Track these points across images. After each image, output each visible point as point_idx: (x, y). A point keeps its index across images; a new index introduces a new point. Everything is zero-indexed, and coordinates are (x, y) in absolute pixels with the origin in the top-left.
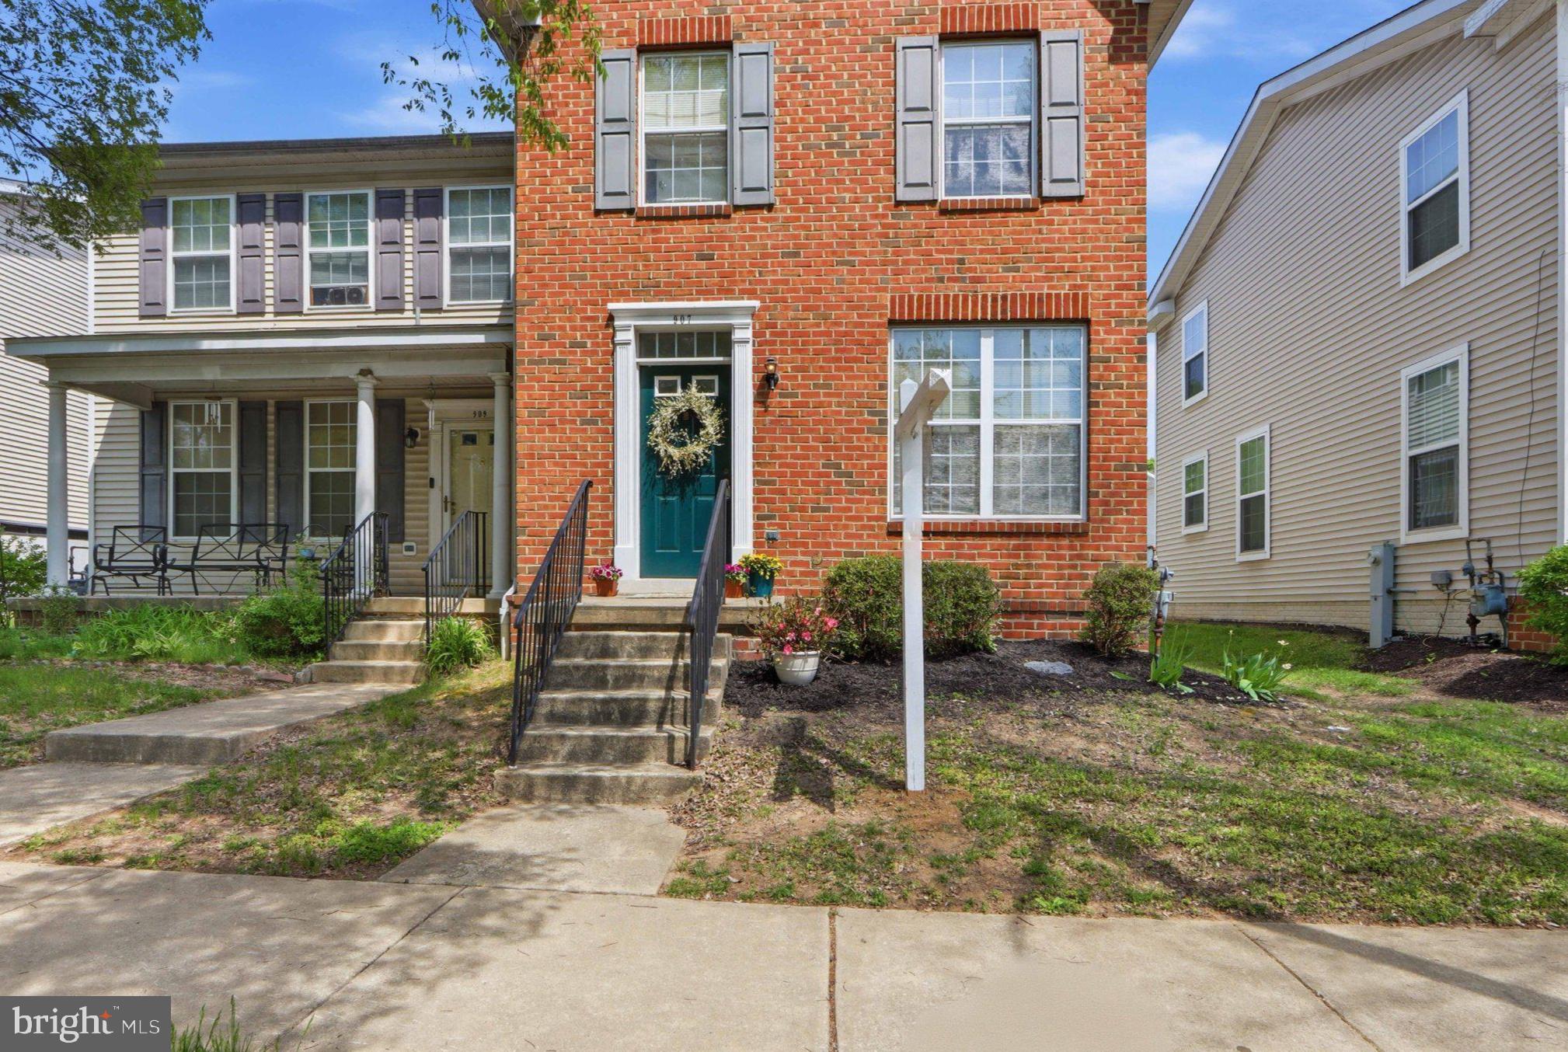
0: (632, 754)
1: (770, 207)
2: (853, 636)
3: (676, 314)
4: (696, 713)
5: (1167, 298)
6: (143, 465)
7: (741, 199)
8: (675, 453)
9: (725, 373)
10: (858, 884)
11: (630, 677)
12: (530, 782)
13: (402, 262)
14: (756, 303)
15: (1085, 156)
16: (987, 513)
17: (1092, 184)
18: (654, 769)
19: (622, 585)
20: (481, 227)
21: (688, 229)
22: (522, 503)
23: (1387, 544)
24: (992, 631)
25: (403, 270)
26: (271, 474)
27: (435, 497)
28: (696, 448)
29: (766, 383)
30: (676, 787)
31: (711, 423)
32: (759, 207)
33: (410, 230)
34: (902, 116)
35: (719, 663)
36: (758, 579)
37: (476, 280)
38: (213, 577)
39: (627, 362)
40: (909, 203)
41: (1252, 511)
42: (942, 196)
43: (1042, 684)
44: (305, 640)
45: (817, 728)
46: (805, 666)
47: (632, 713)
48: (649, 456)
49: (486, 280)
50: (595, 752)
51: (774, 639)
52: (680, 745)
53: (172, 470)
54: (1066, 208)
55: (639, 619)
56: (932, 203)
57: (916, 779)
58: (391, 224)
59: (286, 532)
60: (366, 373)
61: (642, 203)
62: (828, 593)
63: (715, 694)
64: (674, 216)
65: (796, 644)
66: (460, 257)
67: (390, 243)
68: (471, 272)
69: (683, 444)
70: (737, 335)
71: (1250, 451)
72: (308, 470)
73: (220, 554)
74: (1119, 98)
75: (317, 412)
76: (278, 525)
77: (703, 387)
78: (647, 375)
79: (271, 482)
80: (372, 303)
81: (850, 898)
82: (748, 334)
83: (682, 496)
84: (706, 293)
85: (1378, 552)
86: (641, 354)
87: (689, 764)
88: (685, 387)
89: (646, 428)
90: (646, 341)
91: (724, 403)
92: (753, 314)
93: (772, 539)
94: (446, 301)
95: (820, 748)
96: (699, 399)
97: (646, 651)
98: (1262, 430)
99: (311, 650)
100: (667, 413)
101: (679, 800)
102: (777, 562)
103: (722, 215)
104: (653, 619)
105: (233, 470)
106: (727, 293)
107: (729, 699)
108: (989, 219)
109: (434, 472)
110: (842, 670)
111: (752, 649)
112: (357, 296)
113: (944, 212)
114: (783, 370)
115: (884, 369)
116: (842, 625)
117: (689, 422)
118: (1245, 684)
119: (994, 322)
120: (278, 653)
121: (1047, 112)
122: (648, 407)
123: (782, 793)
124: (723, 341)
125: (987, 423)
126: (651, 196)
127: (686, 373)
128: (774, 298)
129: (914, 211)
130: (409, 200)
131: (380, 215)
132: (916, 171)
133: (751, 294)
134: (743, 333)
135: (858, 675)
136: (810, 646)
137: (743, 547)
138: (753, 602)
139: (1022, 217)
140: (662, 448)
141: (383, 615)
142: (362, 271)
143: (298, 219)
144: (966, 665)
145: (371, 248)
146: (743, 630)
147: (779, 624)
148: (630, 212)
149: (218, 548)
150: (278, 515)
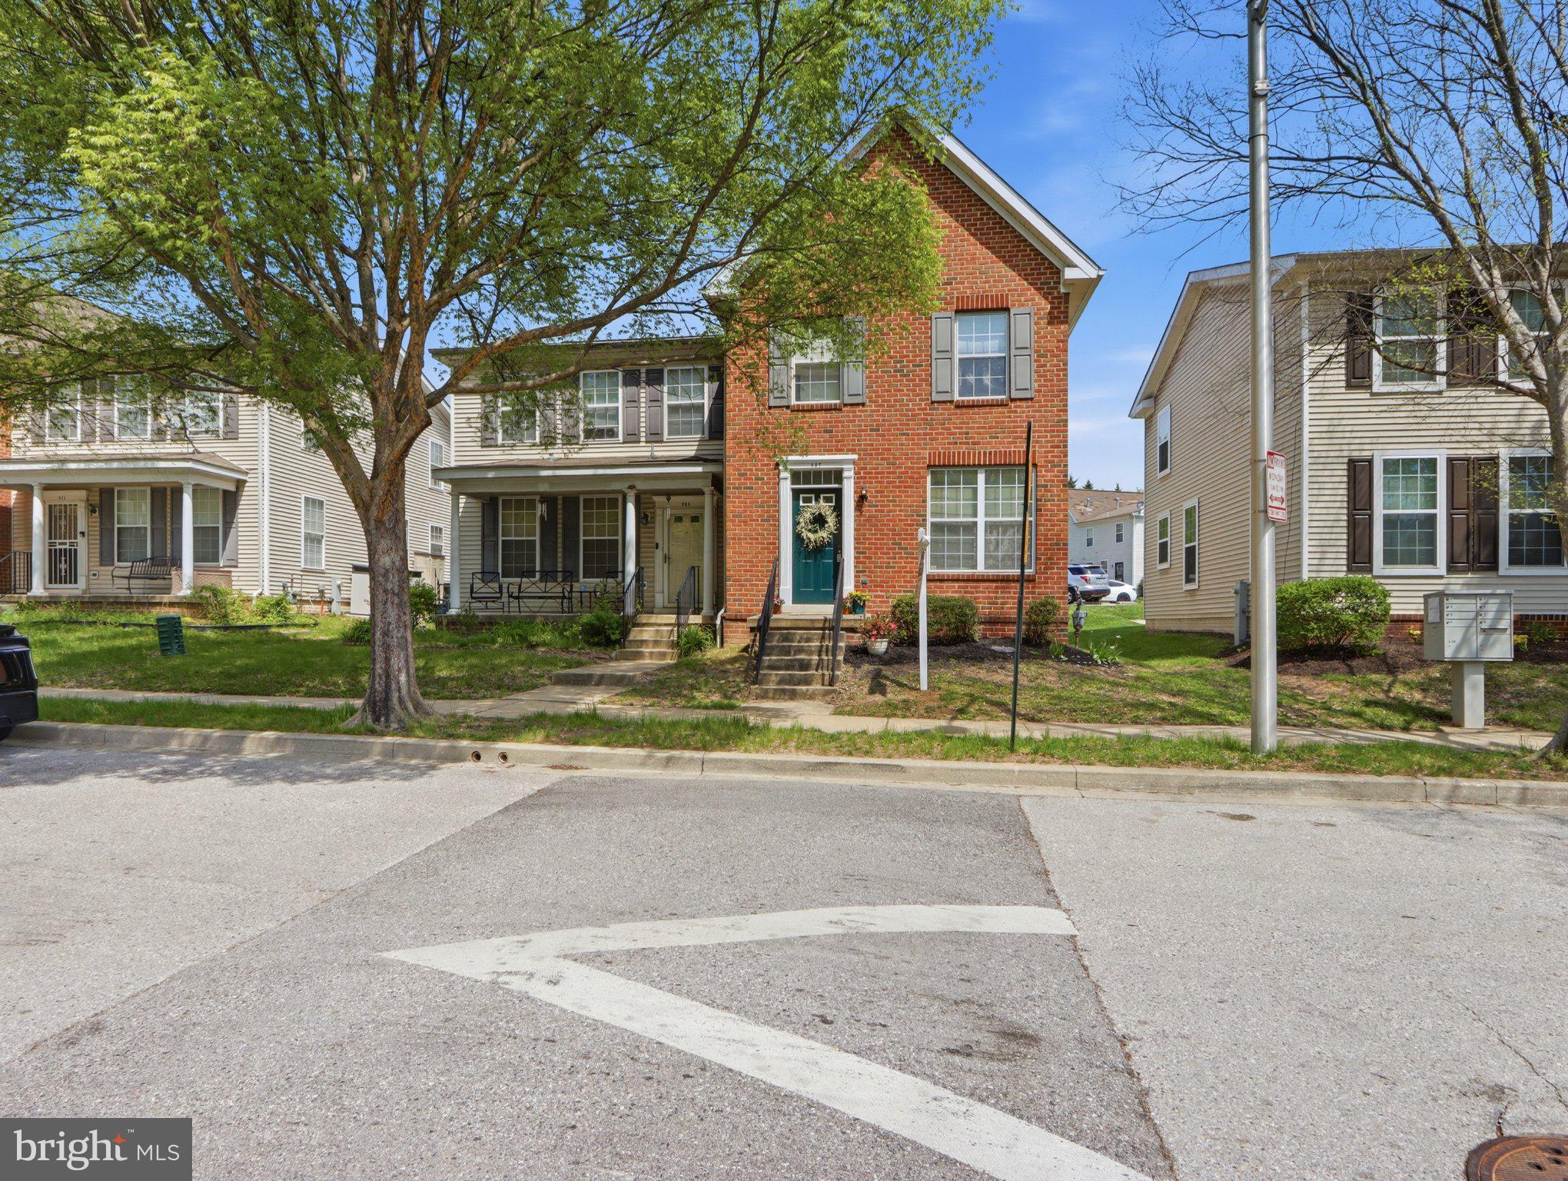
0: (807, 681)
1: (863, 405)
2: (904, 633)
3: (812, 463)
4: (834, 666)
5: (1149, 397)
6: (483, 536)
7: (848, 400)
8: (812, 536)
9: (839, 493)
10: (899, 712)
11: (800, 650)
12: (767, 691)
13: (639, 413)
14: (856, 457)
15: (1035, 376)
16: (981, 569)
17: (1038, 391)
18: (816, 687)
19: (784, 608)
20: (687, 392)
21: (818, 416)
22: (729, 564)
23: (1242, 582)
24: (977, 631)
25: (639, 417)
26: (560, 540)
27: (659, 555)
28: (823, 534)
29: (861, 500)
30: (826, 693)
31: (831, 520)
32: (858, 405)
33: (644, 393)
34: (934, 355)
35: (842, 644)
36: (857, 605)
37: (684, 423)
38: (530, 602)
39: (786, 488)
40: (938, 402)
41: (1190, 553)
42: (957, 397)
43: (995, 656)
44: (613, 637)
45: (887, 671)
46: (881, 646)
47: (804, 666)
48: (797, 538)
49: (690, 423)
50: (791, 680)
51: (866, 632)
52: (827, 678)
53: (501, 538)
54: (1024, 404)
55: (801, 625)
56: (951, 402)
57: (924, 686)
58: (632, 389)
59: (570, 575)
60: (631, 487)
61: (794, 402)
62: (893, 613)
63: (840, 658)
64: (811, 410)
65: (877, 636)
66: (673, 409)
67: (632, 402)
68: (680, 418)
69: (816, 532)
70: (845, 474)
71: (1190, 513)
72: (582, 538)
73: (533, 589)
74: (1052, 345)
75: (588, 503)
76: (564, 572)
77: (827, 500)
78: (796, 493)
79: (560, 545)
80: (621, 438)
81: (895, 715)
82: (852, 474)
83: (815, 559)
84: (829, 451)
85: (1238, 587)
86: (793, 483)
87: (831, 685)
88: (817, 500)
89: (796, 523)
90: (796, 476)
91: (838, 509)
92: (854, 462)
93: (864, 583)
94: (666, 436)
95: (886, 678)
96: (824, 507)
97: (808, 640)
98: (1193, 502)
99: (617, 642)
100: (808, 515)
101: (828, 698)
102: (867, 595)
103: (836, 409)
104: (808, 625)
105: (537, 538)
106: (840, 451)
107: (846, 661)
108: (983, 410)
109: (658, 539)
110: (899, 649)
111: (856, 640)
112: (612, 433)
113: (958, 407)
114: (870, 491)
115: (925, 492)
116: (900, 627)
117: (819, 520)
118: (1095, 656)
119: (985, 465)
120: (598, 644)
121: (1013, 352)
122: (797, 511)
123: (872, 692)
124: (838, 476)
125: (981, 520)
126: (798, 398)
127: (817, 493)
128: (865, 454)
129: (941, 406)
130: (643, 375)
131: (626, 384)
132: (943, 386)
133: (853, 451)
134: (849, 473)
135: (906, 651)
136: (884, 637)
137: (849, 588)
138: (857, 617)
139: (1000, 409)
140: (805, 534)
141: (644, 625)
142: (615, 417)
143: (577, 389)
144: (963, 647)
145: (620, 405)
146: (853, 630)
147: (869, 627)
148: (788, 407)
149: (532, 585)
150: (564, 566)
